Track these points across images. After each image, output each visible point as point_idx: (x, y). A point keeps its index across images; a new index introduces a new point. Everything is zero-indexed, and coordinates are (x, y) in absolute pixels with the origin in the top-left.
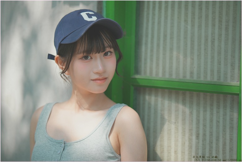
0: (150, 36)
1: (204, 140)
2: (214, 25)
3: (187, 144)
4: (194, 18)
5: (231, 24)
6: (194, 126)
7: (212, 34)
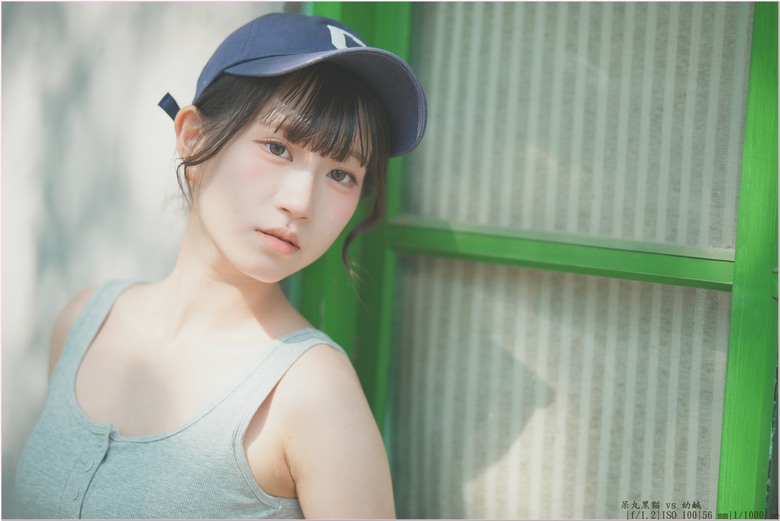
0: (453, 92)
1: (618, 429)
2: (661, 64)
3: (561, 440)
4: (598, 38)
5: (717, 61)
6: (587, 384)
7: (654, 92)
